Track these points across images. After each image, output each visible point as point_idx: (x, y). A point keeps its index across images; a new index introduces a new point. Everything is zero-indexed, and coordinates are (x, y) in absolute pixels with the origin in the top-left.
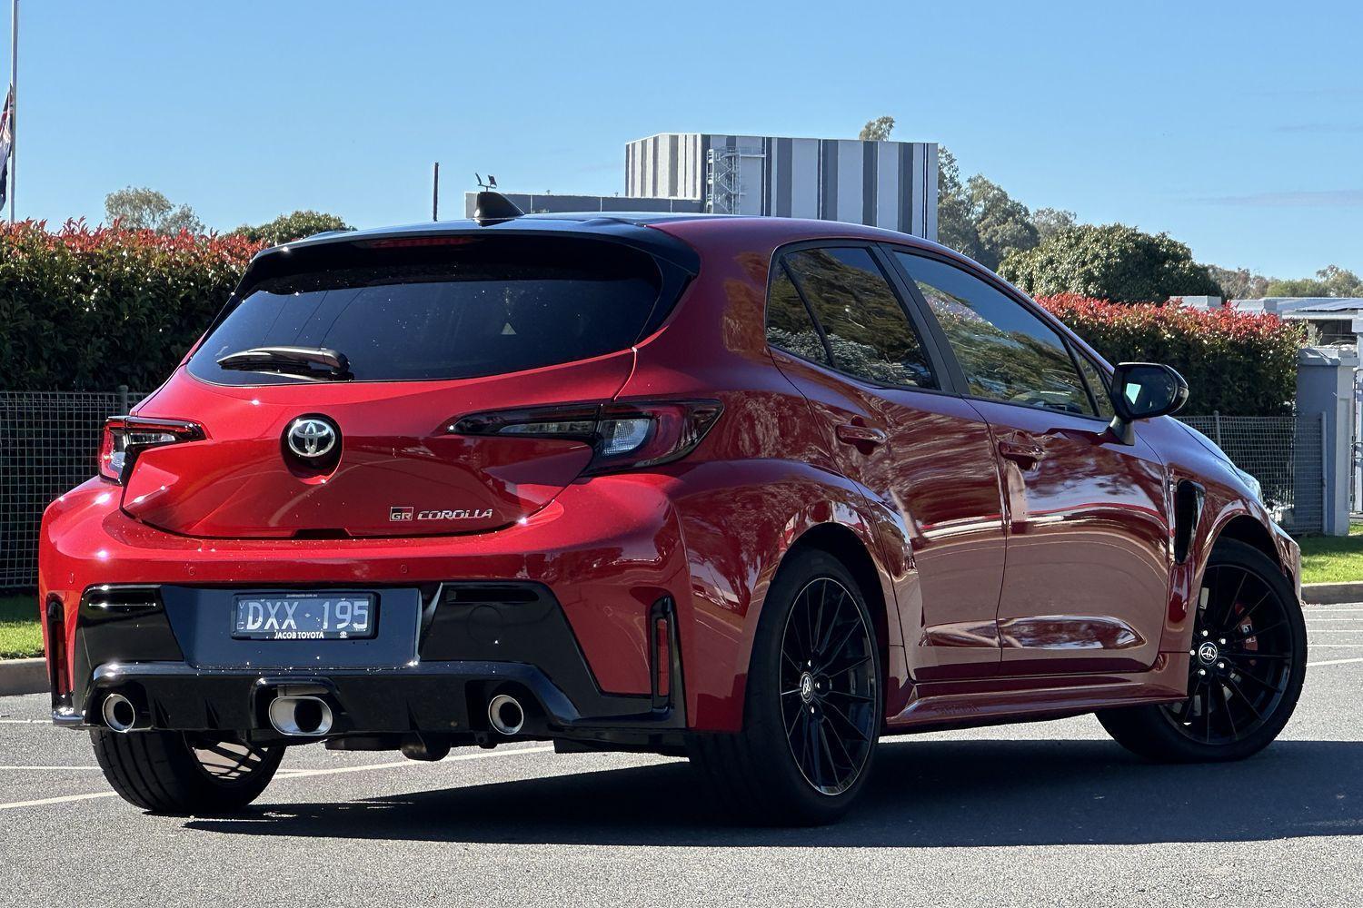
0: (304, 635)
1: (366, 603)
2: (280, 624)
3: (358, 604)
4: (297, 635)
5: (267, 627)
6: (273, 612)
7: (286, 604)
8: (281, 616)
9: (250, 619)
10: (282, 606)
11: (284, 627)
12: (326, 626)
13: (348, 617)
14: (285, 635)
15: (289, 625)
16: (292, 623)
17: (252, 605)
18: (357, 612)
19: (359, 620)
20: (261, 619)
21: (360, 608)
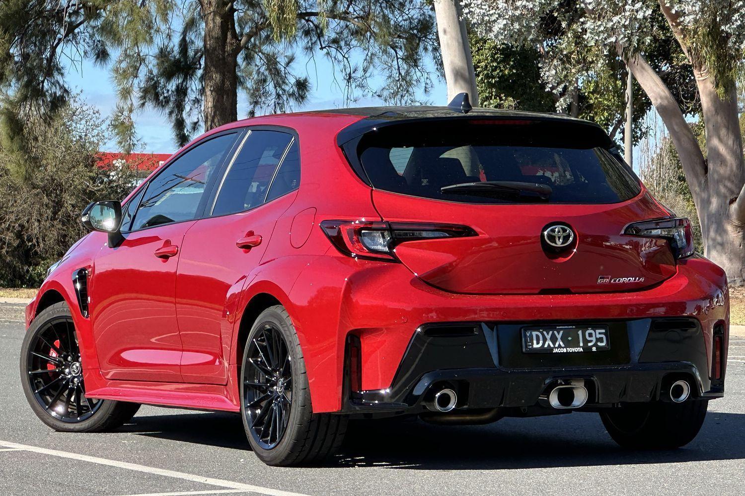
0: (570, 350)
1: (603, 331)
2: (554, 344)
3: (598, 331)
4: (567, 350)
5: (546, 346)
6: (548, 337)
7: (555, 332)
8: (554, 339)
9: (535, 342)
10: (553, 334)
11: (557, 346)
12: (581, 344)
13: (594, 339)
14: (560, 350)
15: (559, 345)
16: (561, 343)
17: (534, 333)
18: (598, 336)
19: (601, 340)
20: (541, 342)
21: (600, 333)
